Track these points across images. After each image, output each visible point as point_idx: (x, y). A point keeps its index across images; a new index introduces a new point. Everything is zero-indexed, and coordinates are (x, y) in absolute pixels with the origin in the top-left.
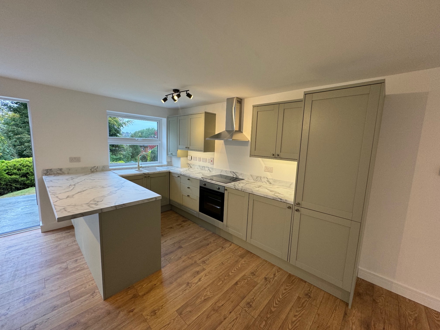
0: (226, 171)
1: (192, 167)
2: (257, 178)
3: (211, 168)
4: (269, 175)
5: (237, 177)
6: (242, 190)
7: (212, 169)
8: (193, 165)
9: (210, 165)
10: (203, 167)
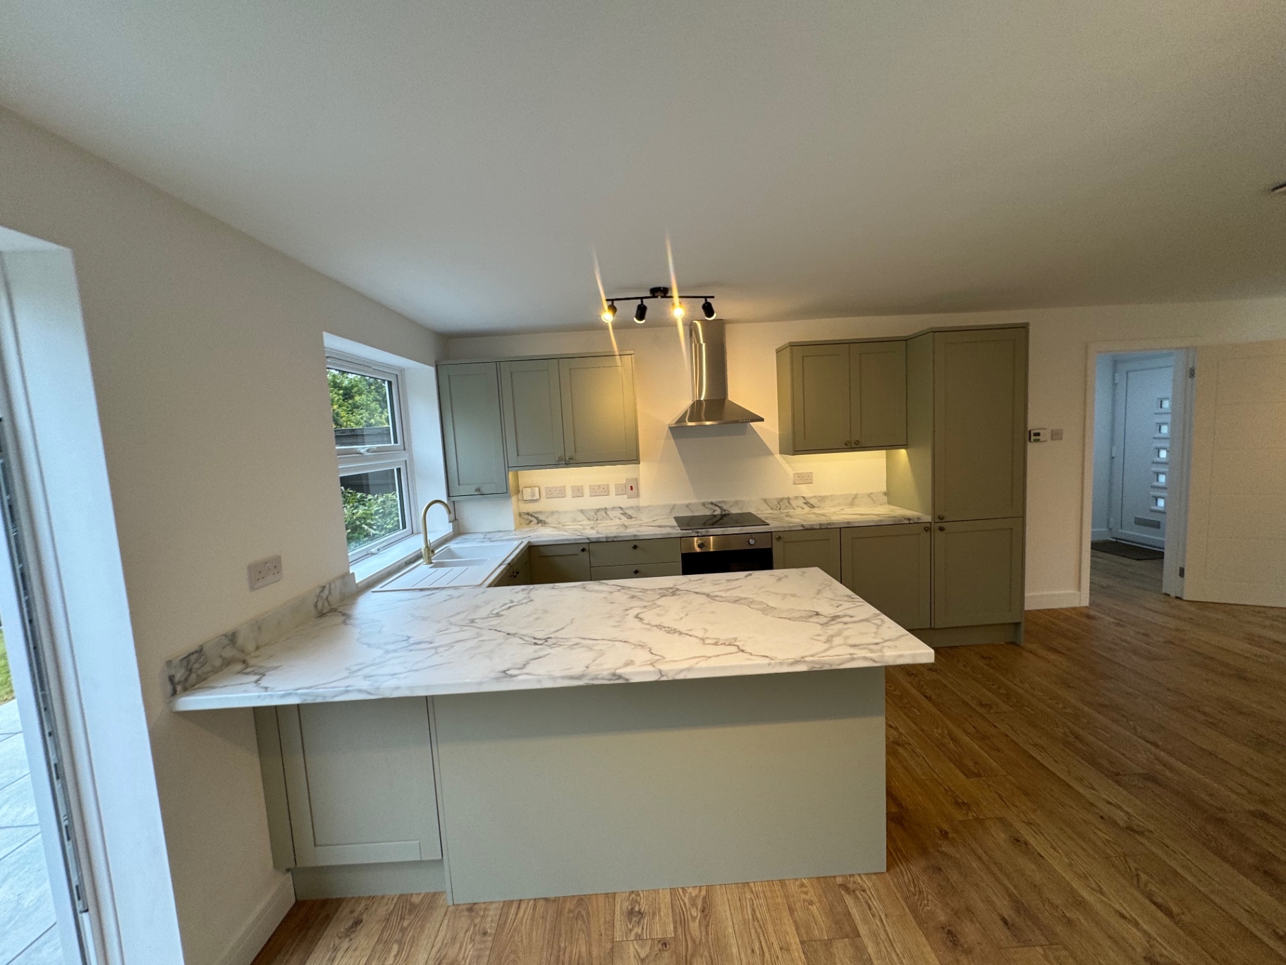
0: (687, 506)
1: (548, 520)
2: (781, 503)
3: (632, 507)
4: (805, 491)
5: (724, 513)
6: (823, 527)
7: (638, 509)
8: (553, 513)
9: (625, 501)
10: (598, 510)
